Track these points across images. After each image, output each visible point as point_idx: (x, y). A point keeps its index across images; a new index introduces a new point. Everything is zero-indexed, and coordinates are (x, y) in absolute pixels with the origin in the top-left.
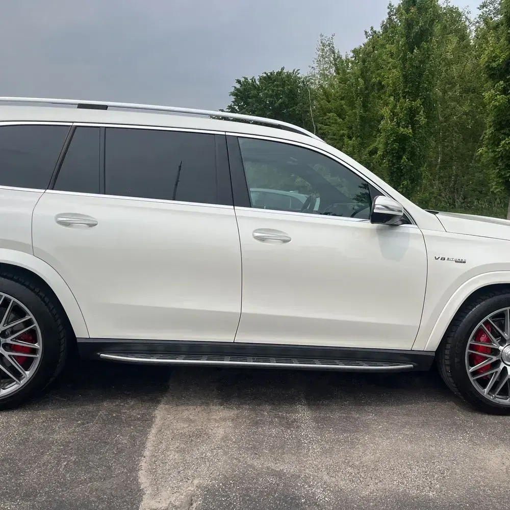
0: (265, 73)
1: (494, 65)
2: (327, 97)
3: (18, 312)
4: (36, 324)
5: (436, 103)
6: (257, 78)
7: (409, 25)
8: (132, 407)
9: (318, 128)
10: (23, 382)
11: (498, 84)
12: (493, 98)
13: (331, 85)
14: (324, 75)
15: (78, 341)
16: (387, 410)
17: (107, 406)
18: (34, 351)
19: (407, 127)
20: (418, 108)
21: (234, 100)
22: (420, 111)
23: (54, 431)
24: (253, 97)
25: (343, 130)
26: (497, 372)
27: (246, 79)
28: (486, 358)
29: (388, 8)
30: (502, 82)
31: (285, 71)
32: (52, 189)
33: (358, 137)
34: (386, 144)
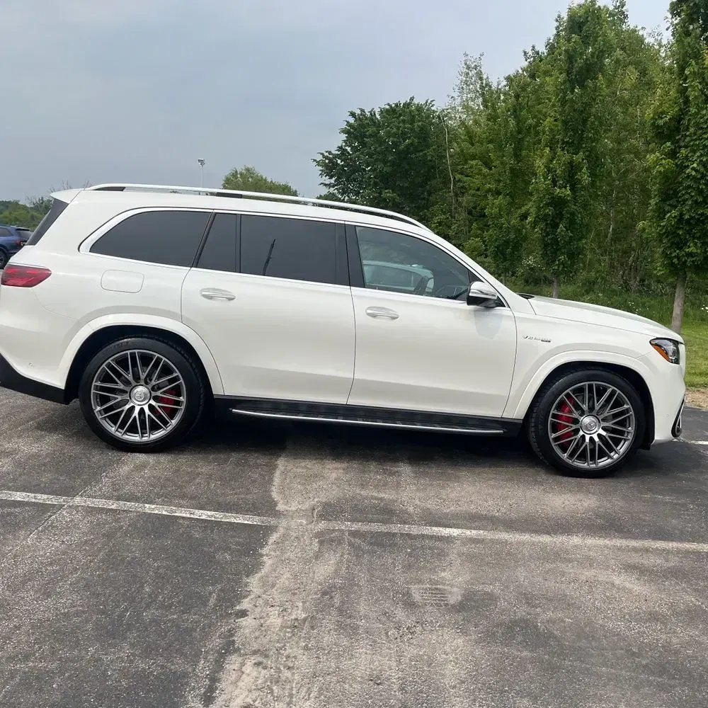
0: (388, 104)
1: (661, 122)
2: (470, 137)
3: (166, 371)
4: (182, 381)
5: (605, 158)
6: (377, 111)
7: (571, 58)
8: (258, 458)
9: (457, 179)
10: (169, 429)
11: (664, 145)
12: (656, 162)
13: (476, 122)
14: (467, 108)
15: (215, 397)
16: (478, 470)
17: (234, 456)
18: (178, 403)
19: (565, 187)
20: (579, 163)
21: (345, 139)
22: (582, 168)
23: (197, 467)
24: (370, 136)
25: (489, 184)
26: (576, 439)
27: (362, 110)
28: (568, 426)
29: (557, 21)
30: (668, 144)
31: (416, 101)
32: (196, 267)
33: (508, 194)
34: (539, 208)
